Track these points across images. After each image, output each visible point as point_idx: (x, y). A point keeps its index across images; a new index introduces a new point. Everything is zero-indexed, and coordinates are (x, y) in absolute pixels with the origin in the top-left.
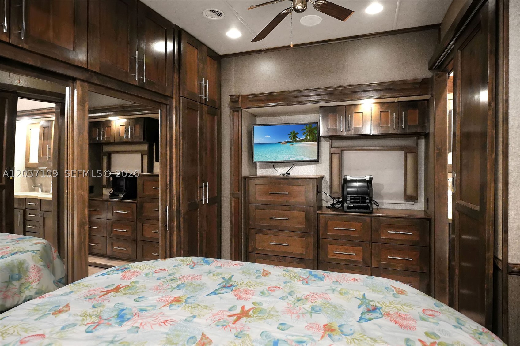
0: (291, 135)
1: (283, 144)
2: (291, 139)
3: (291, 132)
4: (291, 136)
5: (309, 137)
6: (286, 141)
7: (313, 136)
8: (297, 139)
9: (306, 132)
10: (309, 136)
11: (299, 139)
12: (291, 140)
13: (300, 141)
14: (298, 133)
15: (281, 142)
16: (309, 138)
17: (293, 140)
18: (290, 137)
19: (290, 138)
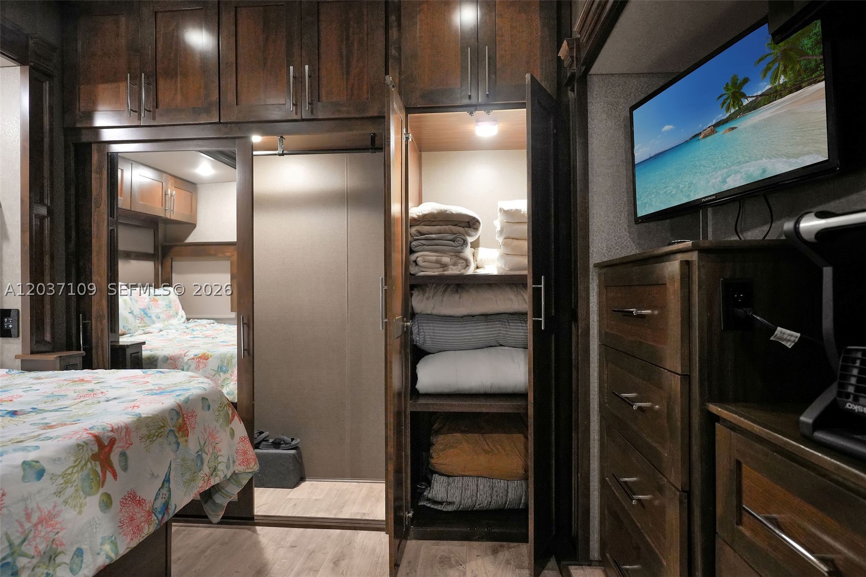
0: (725, 97)
1: (705, 137)
2: (728, 109)
3: (727, 85)
4: (727, 99)
5: (783, 77)
6: (714, 122)
7: (798, 67)
8: (745, 102)
9: (773, 62)
10: (785, 72)
11: (750, 100)
12: (728, 115)
13: (754, 107)
14: (746, 81)
15: (700, 133)
16: (782, 79)
17: (733, 111)
18: (724, 103)
19: (725, 106)
